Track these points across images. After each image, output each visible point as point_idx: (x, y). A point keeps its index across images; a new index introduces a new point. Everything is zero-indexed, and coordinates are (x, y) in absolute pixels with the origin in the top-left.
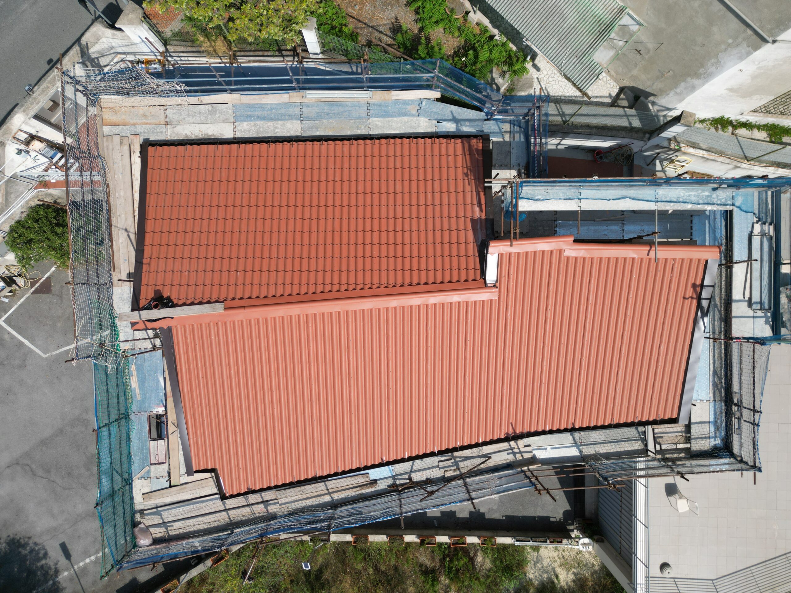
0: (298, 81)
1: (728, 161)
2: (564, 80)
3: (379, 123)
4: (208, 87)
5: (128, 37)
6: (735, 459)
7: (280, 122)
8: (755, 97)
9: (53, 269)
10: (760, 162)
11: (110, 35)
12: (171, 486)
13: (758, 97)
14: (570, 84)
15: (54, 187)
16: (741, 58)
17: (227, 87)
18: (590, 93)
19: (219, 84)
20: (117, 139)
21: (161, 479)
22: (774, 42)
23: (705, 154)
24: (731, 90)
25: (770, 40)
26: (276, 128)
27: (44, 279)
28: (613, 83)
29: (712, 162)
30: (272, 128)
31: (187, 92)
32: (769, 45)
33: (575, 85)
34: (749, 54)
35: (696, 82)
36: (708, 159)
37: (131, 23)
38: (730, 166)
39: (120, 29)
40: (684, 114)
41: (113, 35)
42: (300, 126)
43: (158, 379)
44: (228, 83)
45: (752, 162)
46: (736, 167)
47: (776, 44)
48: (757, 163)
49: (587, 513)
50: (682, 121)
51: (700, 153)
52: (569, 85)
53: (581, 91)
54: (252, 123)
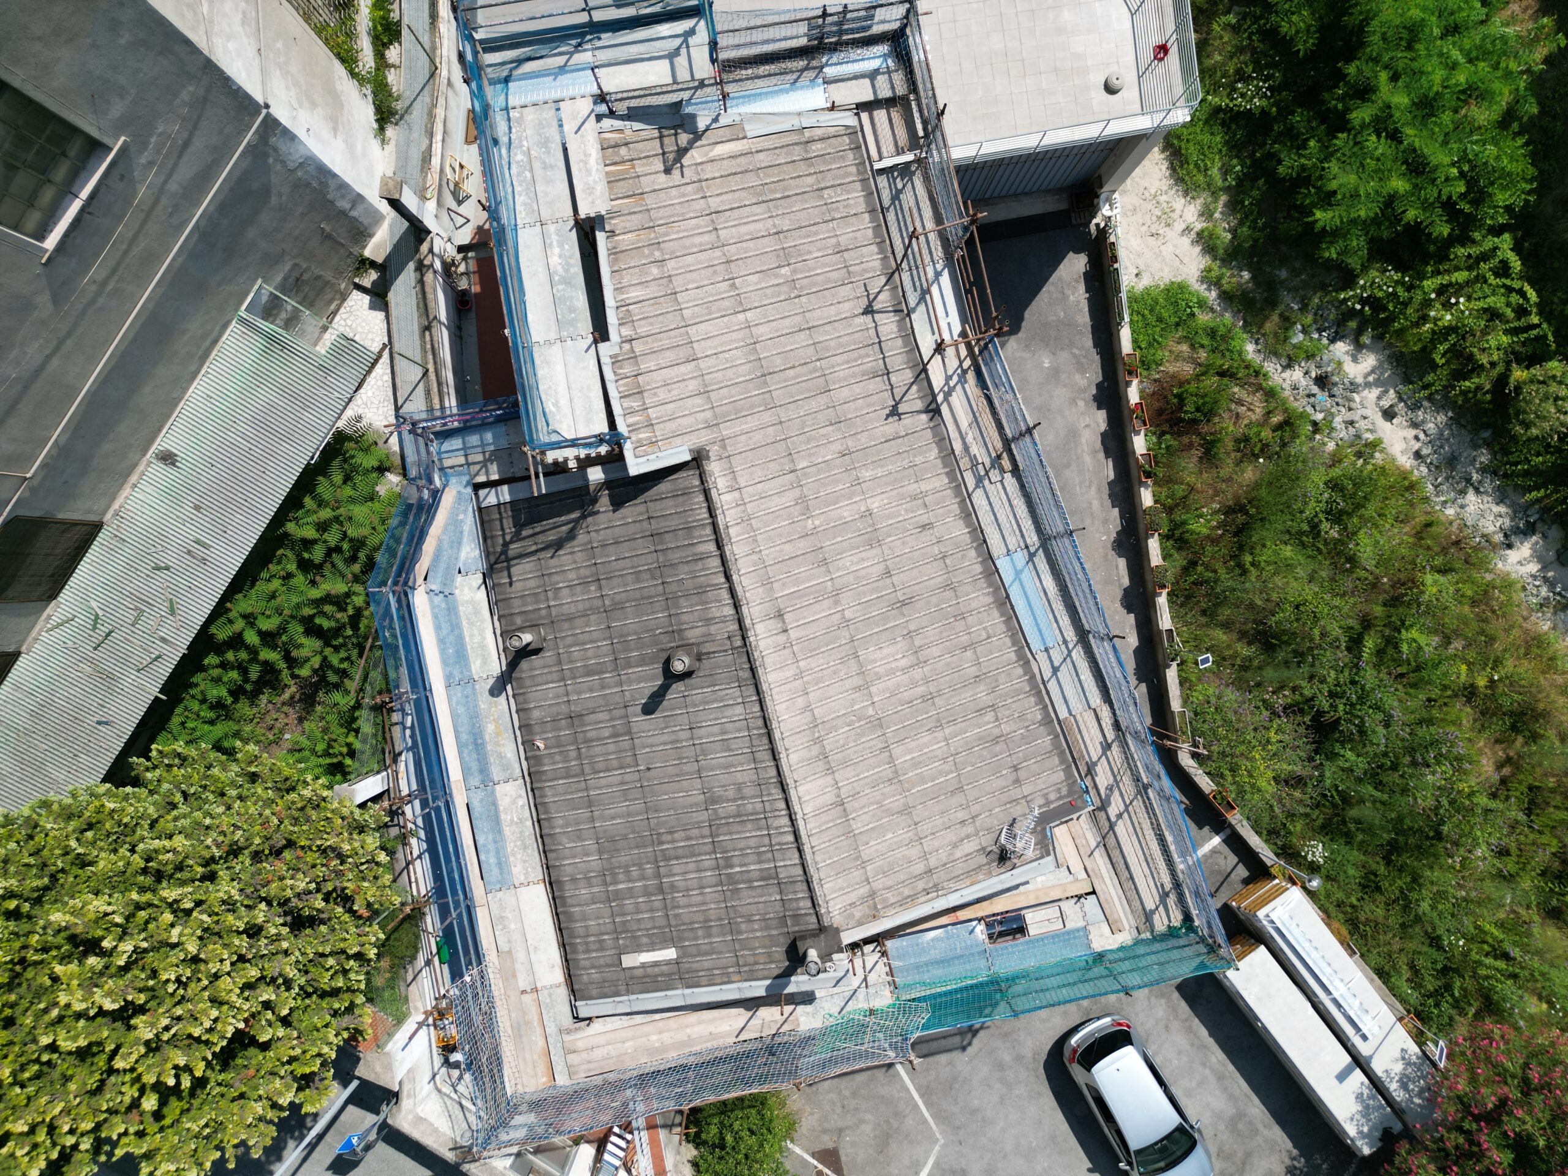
0: (435, 799)
1: (441, 101)
2: (362, 391)
3: (478, 662)
4: (468, 934)
5: (409, 1071)
6: (906, 26)
7: (503, 816)
8: (339, 87)
9: (798, 1150)
10: (434, 48)
11: (411, 1101)
12: (1094, 892)
13: (338, 83)
14: (369, 380)
15: (662, 1160)
16: (293, 137)
17: (463, 906)
18: (376, 347)
19: (460, 916)
20: (573, 1059)
21: (1086, 909)
22: (267, 106)
23: (438, 137)
24: (335, 130)
25: (264, 111)
26: (512, 821)
27: (815, 1163)
28: (350, 302)
29: (448, 124)
30: (514, 828)
31: (479, 963)
32: (271, 110)
33: (369, 372)
34: (286, 132)
35: (333, 184)
36: (445, 132)
37: (389, 1067)
38: (450, 93)
39: (400, 1083)
40: (385, 194)
41: (409, 1096)
42: (502, 785)
43: (933, 940)
44: (457, 905)
45: (438, 61)
46: (449, 84)
47: (270, 102)
48: (438, 52)
49: (1063, 206)
50: (396, 196)
51: (437, 147)
52: (371, 380)
53: (376, 361)
54: (512, 859)
